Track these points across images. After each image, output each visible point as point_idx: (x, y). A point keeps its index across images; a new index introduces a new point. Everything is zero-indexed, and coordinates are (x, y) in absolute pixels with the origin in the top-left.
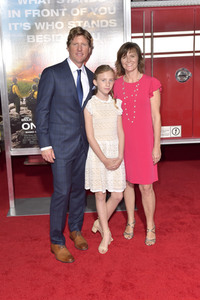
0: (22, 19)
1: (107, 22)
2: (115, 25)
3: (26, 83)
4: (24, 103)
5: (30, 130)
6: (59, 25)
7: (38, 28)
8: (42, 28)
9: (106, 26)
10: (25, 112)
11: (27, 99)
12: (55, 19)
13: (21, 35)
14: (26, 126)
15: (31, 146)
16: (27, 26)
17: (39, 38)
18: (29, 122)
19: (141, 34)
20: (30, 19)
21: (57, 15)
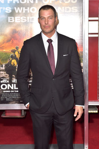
0: (5, 4)
1: (70, 8)
2: (77, 11)
3: (6, 53)
4: (4, 68)
5: (7, 90)
6: (33, 10)
7: (17, 12)
8: (20, 12)
9: (70, 11)
10: (4, 75)
11: (6, 65)
12: (30, 5)
13: (4, 17)
14: (4, 87)
15: (8, 102)
16: (8, 10)
17: (17, 19)
18: (7, 84)
19: (97, 18)
20: (11, 4)
21: (32, 2)
